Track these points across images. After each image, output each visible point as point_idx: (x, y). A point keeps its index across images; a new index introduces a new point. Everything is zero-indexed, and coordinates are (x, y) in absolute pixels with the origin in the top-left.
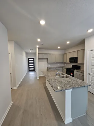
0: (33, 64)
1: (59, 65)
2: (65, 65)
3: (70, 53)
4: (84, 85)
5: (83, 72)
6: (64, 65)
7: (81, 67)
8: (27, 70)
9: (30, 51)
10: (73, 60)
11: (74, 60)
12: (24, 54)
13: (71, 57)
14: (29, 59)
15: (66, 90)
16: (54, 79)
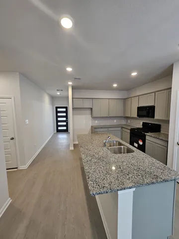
0: (65, 119)
1: (115, 122)
2: (129, 121)
3: (139, 96)
4: (167, 178)
5: (166, 139)
6: (127, 122)
7: (162, 126)
8: (54, 131)
9: (58, 93)
10: (145, 113)
11: (147, 111)
13: (141, 105)
14: (57, 108)
15: (118, 190)
16: (97, 156)
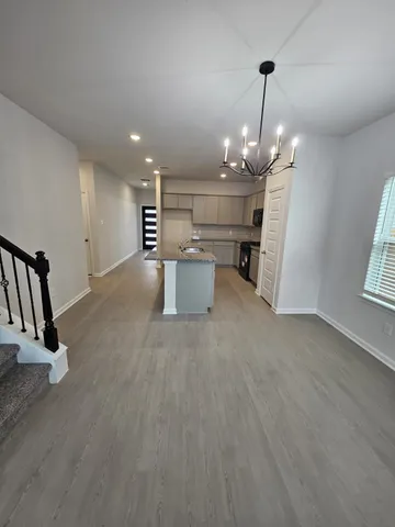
9: (145, 185)
12: (127, 193)
